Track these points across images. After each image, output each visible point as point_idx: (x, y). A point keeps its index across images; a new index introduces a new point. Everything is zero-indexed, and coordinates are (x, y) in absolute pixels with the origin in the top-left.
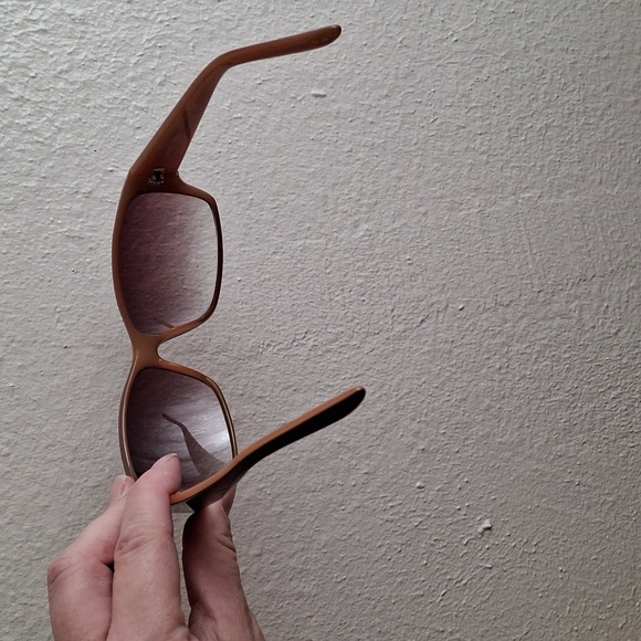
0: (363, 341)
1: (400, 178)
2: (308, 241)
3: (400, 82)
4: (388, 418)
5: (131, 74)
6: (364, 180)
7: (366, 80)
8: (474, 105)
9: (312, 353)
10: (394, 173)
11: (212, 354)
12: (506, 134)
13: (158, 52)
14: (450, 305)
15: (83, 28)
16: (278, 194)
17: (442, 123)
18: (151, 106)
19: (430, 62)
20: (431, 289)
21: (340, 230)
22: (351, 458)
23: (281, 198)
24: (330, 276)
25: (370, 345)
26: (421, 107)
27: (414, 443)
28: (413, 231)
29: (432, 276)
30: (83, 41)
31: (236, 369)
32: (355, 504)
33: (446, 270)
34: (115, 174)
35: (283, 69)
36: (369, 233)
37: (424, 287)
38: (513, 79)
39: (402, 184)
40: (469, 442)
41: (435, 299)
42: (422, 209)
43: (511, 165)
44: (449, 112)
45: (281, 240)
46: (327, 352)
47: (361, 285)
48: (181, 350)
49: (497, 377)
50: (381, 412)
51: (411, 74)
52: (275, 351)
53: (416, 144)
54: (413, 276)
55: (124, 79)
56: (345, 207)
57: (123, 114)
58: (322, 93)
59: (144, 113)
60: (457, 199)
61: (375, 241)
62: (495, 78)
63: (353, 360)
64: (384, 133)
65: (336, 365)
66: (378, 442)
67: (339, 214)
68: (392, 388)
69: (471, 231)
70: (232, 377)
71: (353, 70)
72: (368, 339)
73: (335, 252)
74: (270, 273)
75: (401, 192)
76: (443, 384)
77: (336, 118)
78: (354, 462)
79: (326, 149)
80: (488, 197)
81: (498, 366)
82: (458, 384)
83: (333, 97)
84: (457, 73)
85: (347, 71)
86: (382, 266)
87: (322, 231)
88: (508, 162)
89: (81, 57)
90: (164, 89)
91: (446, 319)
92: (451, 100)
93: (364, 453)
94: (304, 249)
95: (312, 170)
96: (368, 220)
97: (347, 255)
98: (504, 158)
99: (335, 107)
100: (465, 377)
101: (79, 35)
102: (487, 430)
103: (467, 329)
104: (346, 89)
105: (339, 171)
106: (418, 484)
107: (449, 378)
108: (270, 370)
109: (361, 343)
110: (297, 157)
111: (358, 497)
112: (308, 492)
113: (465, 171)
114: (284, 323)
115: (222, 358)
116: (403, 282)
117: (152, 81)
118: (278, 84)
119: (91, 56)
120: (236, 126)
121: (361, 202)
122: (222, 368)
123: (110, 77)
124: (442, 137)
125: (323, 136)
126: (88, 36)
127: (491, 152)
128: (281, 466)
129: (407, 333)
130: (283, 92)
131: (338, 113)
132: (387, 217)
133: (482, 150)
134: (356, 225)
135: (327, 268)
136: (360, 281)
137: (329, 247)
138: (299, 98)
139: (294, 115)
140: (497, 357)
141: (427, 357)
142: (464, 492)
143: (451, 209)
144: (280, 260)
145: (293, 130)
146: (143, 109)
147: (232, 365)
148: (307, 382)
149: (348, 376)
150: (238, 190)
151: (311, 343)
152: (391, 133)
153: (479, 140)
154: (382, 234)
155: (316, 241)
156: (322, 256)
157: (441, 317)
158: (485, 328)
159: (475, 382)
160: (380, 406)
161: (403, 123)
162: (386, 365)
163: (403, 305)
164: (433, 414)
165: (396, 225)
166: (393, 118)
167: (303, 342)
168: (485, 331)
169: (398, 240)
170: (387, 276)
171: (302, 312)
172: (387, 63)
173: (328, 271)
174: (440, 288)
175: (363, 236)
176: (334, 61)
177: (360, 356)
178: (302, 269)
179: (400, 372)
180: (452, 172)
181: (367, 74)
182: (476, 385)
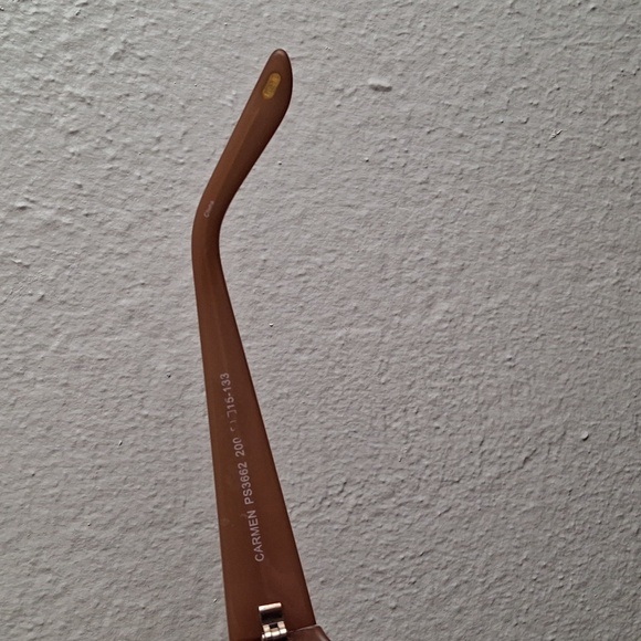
0: (435, 495)
1: (501, 228)
2: (354, 330)
3: (507, 72)
4: (470, 621)
5: (63, 37)
6: (446, 230)
7: (455, 66)
8: (615, 112)
9: (353, 518)
10: (493, 218)
11: (188, 527)
14: (570, 433)
16: (308, 251)
17: (567, 140)
18: (98, 94)
19: (553, 42)
20: (542, 407)
21: (406, 311)
23: (313, 259)
24: (389, 386)
25: (444, 502)
26: (538, 114)
28: (517, 312)
29: (543, 385)
33: (564, 377)
34: (29, 213)
35: (322, 39)
36: (449, 317)
37: (530, 404)
39: (503, 237)
41: (546, 424)
42: (532, 279)
44: (579, 122)
45: (311, 328)
46: (377, 514)
47: (433, 402)
49: (633, 546)
50: (459, 611)
51: (524, 58)
53: (527, 172)
54: (515, 386)
55: (52, 45)
56: (414, 274)
57: (46, 108)
58: (385, 83)
59: (84, 107)
60: (585, 263)
61: (459, 330)
63: (417, 527)
64: (479, 154)
65: (390, 537)
67: (405, 285)
68: (477, 572)
69: (604, 314)
71: (435, 49)
72: (443, 492)
73: (395, 348)
74: (288, 383)
75: (501, 249)
76: (554, 560)
77: (406, 126)
79: (388, 176)
80: (629, 259)
82: (576, 560)
83: (402, 92)
84: (593, 60)
85: (426, 49)
86: (468, 370)
87: (377, 313)
90: (122, 67)
91: (562, 456)
92: (582, 103)
94: (347, 343)
95: (364, 212)
96: (448, 296)
97: (414, 353)
99: (405, 108)
100: (587, 548)
104: (424, 79)
105: (407, 216)
107: (562, 552)
109: (432, 497)
110: (341, 191)
113: (598, 217)
114: (310, 469)
116: (499, 397)
117: (102, 51)
118: (316, 66)
121: (439, 266)
123: (26, 41)
124: (566, 162)
125: (383, 156)
129: (503, 480)
130: (323, 79)
131: (409, 118)
132: (478, 290)
133: (624, 185)
134: (430, 304)
135: (382, 374)
136: (433, 395)
137: (386, 339)
138: (348, 91)
139: (337, 119)
140: (634, 514)
141: (531, 518)
143: (576, 279)
144: (307, 363)
145: (337, 144)
146: (83, 100)
148: (343, 568)
149: (409, 553)
150: (243, 244)
151: (352, 501)
152: (490, 153)
153: (621, 168)
154: (469, 319)
155: (366, 331)
156: (375, 355)
157: (554, 453)
158: (618, 468)
159: (600, 556)
160: (457, 602)
161: (509, 137)
162: (468, 534)
163: (497, 434)
164: (537, 611)
165: (492, 303)
166: (494, 130)
167: (339, 499)
168: (618, 473)
169: (494, 328)
170: (475, 388)
171: (339, 449)
172: (488, 39)
173: (383, 380)
174: (554, 406)
175: (440, 322)
176: (406, 31)
177: (428, 520)
178: (342, 377)
179: (489, 545)
180: (579, 219)
181: (457, 55)
182: (602, 560)
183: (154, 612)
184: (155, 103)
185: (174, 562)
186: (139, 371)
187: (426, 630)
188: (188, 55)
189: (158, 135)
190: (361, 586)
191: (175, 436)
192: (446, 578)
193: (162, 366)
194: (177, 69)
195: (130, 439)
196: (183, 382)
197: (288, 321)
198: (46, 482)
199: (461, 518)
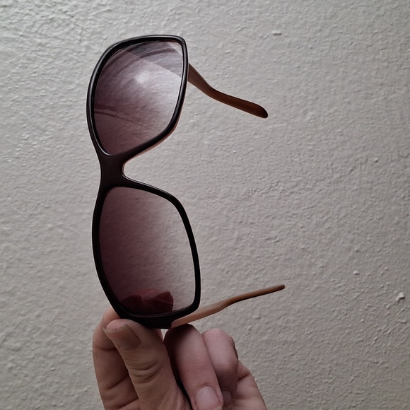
0: (315, 185)
1: (332, 82)
2: (276, 125)
3: (328, 21)
4: (333, 232)
6: (309, 84)
7: (306, 22)
8: (376, 31)
9: (282, 194)
10: (328, 78)
11: (221, 198)
12: (399, 48)
13: (177, 17)
14: (369, 159)
15: (132, 7)
17: (356, 45)
19: (346, 7)
20: (356, 150)
21: (296, 116)
22: (311, 258)
24: (291, 146)
25: (318, 188)
26: (342, 36)
27: (350, 247)
28: (342, 114)
29: (356, 141)
30: (133, 15)
31: (236, 207)
32: (316, 286)
33: (365, 137)
35: (253, 19)
36: (314, 117)
37: (351, 149)
38: (401, 13)
39: (333, 85)
40: (386, 245)
41: (359, 156)
42: (347, 100)
43: (403, 67)
44: (361, 37)
46: (292, 193)
47: (310, 150)
48: (202, 197)
49: (403, 203)
50: (329, 228)
51: (334, 15)
52: (259, 194)
53: (341, 59)
54: (345, 142)
56: (298, 102)
58: (278, 32)
60: (370, 92)
61: (318, 122)
62: (389, 13)
63: (308, 197)
64: (319, 54)
65: (298, 201)
66: (328, 247)
67: (294, 107)
68: (335, 214)
69: (379, 112)
70: (234, 212)
71: (297, 17)
72: (317, 184)
73: (293, 131)
74: (253, 147)
75: (332, 90)
76: (368, 209)
77: (288, 47)
78: (313, 260)
79: (283, 67)
80: (389, 89)
81: (402, 196)
82: (377, 209)
83: (286, 34)
84: (364, 12)
85: (294, 17)
86: (324, 137)
87: (284, 118)
88: (401, 66)
89: (132, 24)
91: (367, 168)
92: (361, 29)
93: (319, 254)
94: (273, 130)
95: (275, 81)
96: (312, 110)
97: (301, 132)
98: (398, 63)
99: (288, 40)
100: (382, 204)
101: (130, 11)
102: (398, 236)
103: (381, 174)
104: (294, 29)
105: (293, 80)
106: (355, 272)
107: (371, 206)
108: (257, 206)
109: (313, 186)
110: (266, 74)
111: (318, 281)
112: (286, 279)
113: (373, 73)
114: (264, 177)
115: (227, 200)
116: (338, 147)
118: (251, 30)
119: (138, 23)
120: (227, 58)
121: (308, 98)
122: (228, 206)
124: (357, 53)
125: (281, 59)
126: (135, 11)
127: (389, 60)
128: (268, 264)
129: (342, 179)
130: (255, 34)
131: (290, 44)
132: (325, 106)
133: (383, 59)
134: (305, 113)
135: (288, 141)
136: (310, 148)
137: (289, 127)
138: (265, 37)
139: (262, 47)
140: (401, 190)
141: (356, 193)
142: (385, 276)
143: (366, 99)
144: (259, 138)
145: (262, 57)
147: (234, 204)
148: (280, 213)
149: (306, 207)
151: (281, 188)
152: (324, 53)
153: (381, 53)
154: (322, 118)
155: (281, 125)
156: (285, 134)
157: (363, 167)
158: (392, 172)
159: (388, 207)
160: (327, 225)
161: (331, 46)
162: (329, 200)
163: (338, 161)
164: (362, 228)
165: (331, 111)
166: (324, 44)
167: (276, 188)
168: (393, 174)
169: (333, 120)
170: (327, 144)
171: (275, 169)
172: (319, 10)
173: (289, 143)
174: (361, 149)
175: (310, 119)
176: (285, 12)
177: (313, 195)
178: (273, 143)
179: (338, 203)
180: (364, 75)
181: (307, 18)
182: (389, 209)
183: (213, 228)
184: (195, 50)
185: (218, 210)
186: (198, 145)
187: (316, 235)
188: (205, 32)
189: (197, 61)
190: (288, 219)
191: (213, 167)
192: (321, 216)
193: (206, 142)
194: (201, 38)
195: (198, 168)
196: (214, 148)
197: (250, 124)
198: (172, 183)
199: (326, 194)
